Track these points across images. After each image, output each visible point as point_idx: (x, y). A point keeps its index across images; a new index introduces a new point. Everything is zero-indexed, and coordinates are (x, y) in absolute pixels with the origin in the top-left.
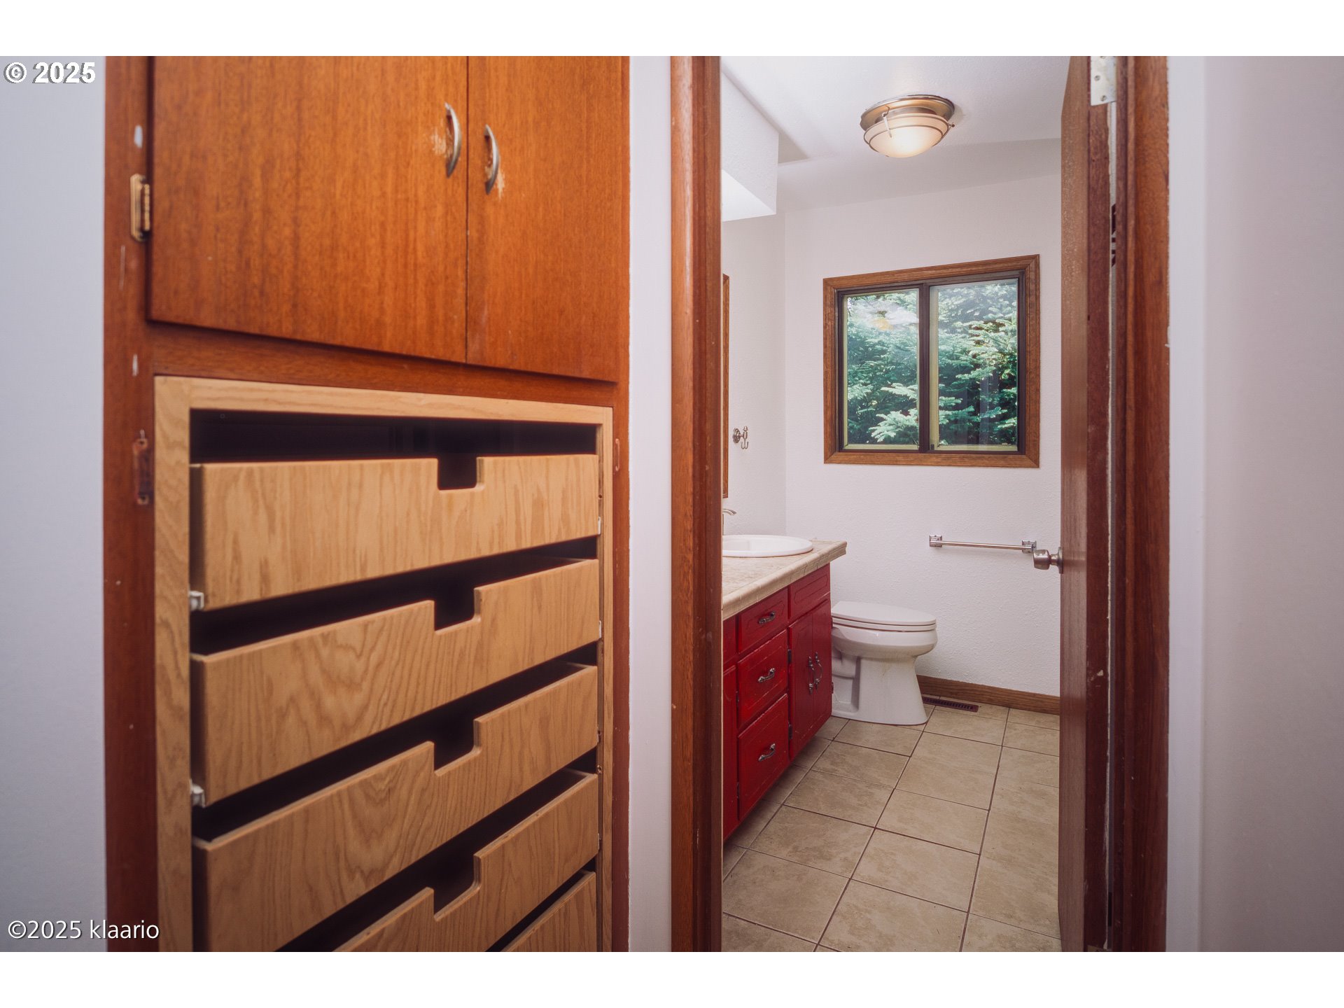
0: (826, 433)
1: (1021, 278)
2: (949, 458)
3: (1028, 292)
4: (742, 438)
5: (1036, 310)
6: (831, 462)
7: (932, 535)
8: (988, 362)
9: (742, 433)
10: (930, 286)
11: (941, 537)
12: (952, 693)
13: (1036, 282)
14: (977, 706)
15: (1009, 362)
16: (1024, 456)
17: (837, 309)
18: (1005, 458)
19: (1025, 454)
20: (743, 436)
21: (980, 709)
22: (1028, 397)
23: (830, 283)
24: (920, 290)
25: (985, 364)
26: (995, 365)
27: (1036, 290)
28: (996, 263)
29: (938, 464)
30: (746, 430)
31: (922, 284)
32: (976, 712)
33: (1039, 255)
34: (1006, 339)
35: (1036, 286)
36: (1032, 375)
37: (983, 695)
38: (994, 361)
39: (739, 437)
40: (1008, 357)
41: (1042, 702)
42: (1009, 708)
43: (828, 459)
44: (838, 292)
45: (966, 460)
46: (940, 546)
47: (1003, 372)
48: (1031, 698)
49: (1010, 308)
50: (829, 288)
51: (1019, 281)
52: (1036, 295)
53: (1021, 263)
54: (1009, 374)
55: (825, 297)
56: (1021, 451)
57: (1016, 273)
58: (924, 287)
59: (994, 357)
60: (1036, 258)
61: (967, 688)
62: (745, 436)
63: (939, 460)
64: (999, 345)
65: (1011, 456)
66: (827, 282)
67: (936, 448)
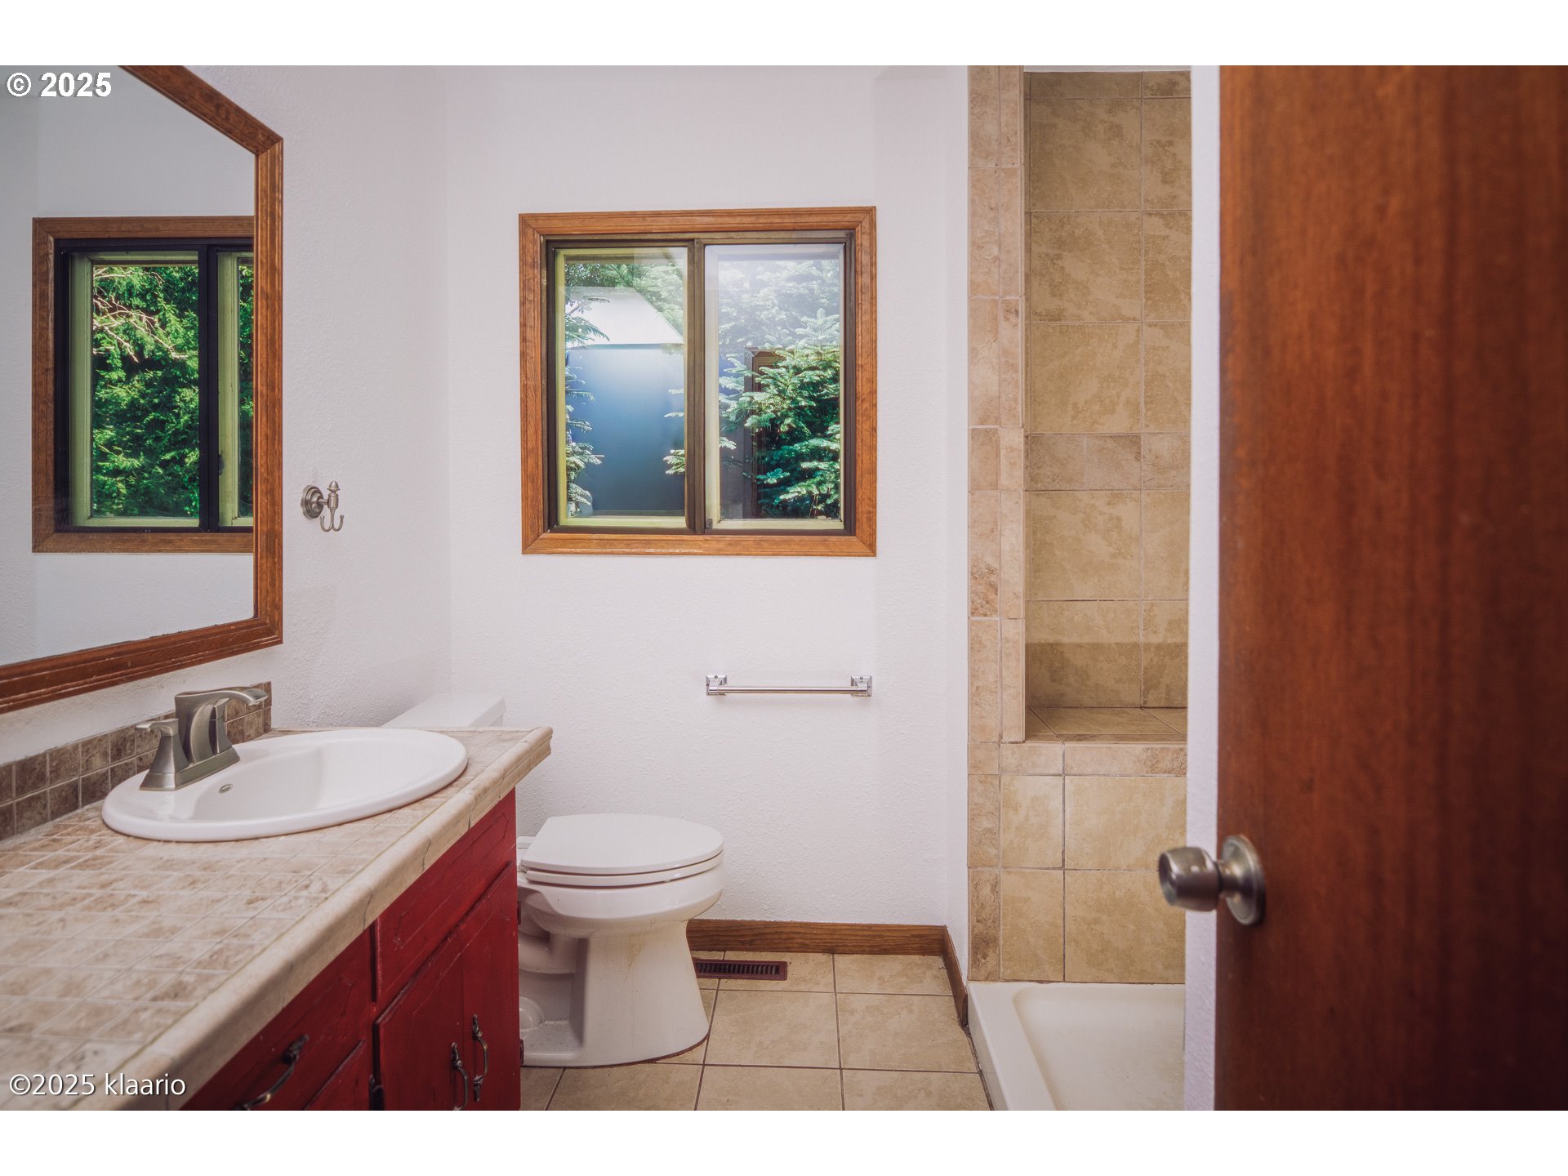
0: (525, 498)
1: (848, 243)
2: (737, 543)
3: (859, 269)
4: (326, 507)
5: (872, 298)
6: (535, 552)
7: (711, 676)
8: (763, 408)
9: (326, 497)
10: (705, 245)
11: (725, 679)
12: (743, 943)
13: (871, 251)
14: (784, 964)
15: (790, 409)
16: (853, 538)
17: (544, 273)
18: (825, 541)
19: (855, 535)
20: (328, 503)
21: (790, 970)
22: (859, 440)
23: (532, 223)
24: (690, 251)
25: (761, 410)
26: (774, 412)
27: (871, 265)
28: (810, 215)
29: (719, 553)
30: (335, 489)
31: (693, 240)
32: (784, 978)
33: (875, 207)
34: (787, 377)
35: (871, 258)
36: (866, 405)
37: (793, 938)
38: (772, 406)
39: (320, 506)
40: (788, 402)
41: (881, 936)
42: (833, 954)
43: (530, 545)
44: (548, 242)
45: (765, 544)
46: (722, 693)
47: (782, 422)
48: (865, 933)
49: (790, 338)
50: (530, 232)
51: (845, 247)
52: (871, 272)
53: (849, 218)
54: (789, 425)
55: (523, 249)
56: (850, 529)
57: (842, 234)
58: (696, 246)
59: (772, 401)
60: (870, 212)
61: (767, 931)
62: (333, 502)
63: (721, 546)
64: (779, 386)
65: (834, 538)
66: (526, 222)
67: (716, 526)
